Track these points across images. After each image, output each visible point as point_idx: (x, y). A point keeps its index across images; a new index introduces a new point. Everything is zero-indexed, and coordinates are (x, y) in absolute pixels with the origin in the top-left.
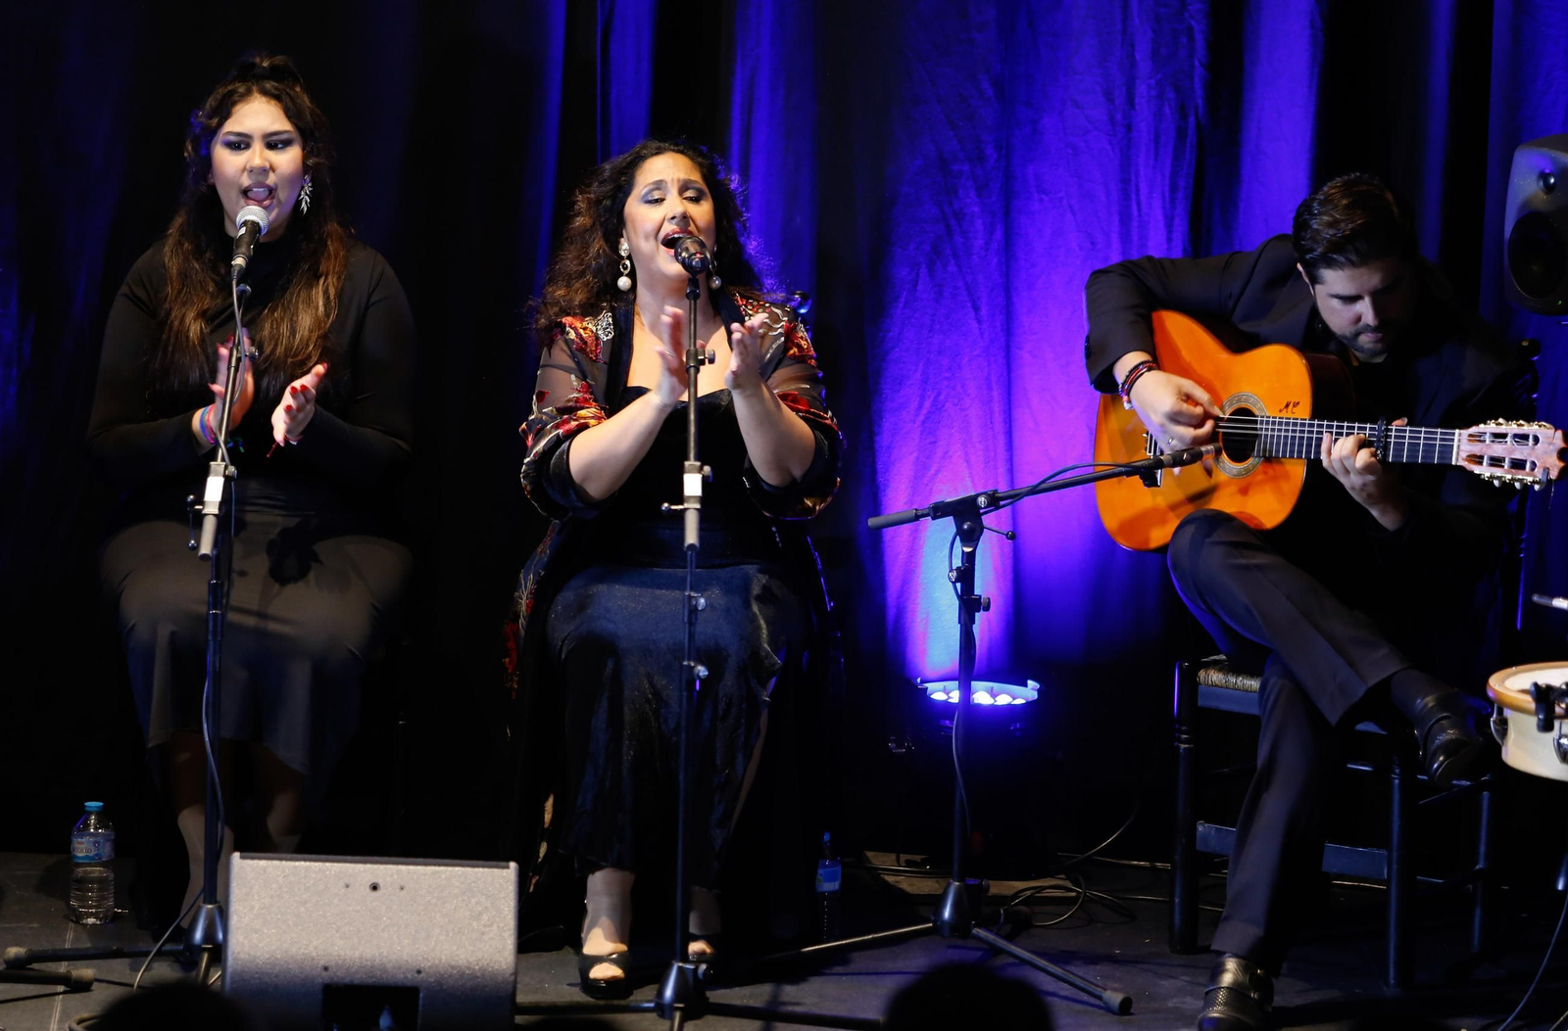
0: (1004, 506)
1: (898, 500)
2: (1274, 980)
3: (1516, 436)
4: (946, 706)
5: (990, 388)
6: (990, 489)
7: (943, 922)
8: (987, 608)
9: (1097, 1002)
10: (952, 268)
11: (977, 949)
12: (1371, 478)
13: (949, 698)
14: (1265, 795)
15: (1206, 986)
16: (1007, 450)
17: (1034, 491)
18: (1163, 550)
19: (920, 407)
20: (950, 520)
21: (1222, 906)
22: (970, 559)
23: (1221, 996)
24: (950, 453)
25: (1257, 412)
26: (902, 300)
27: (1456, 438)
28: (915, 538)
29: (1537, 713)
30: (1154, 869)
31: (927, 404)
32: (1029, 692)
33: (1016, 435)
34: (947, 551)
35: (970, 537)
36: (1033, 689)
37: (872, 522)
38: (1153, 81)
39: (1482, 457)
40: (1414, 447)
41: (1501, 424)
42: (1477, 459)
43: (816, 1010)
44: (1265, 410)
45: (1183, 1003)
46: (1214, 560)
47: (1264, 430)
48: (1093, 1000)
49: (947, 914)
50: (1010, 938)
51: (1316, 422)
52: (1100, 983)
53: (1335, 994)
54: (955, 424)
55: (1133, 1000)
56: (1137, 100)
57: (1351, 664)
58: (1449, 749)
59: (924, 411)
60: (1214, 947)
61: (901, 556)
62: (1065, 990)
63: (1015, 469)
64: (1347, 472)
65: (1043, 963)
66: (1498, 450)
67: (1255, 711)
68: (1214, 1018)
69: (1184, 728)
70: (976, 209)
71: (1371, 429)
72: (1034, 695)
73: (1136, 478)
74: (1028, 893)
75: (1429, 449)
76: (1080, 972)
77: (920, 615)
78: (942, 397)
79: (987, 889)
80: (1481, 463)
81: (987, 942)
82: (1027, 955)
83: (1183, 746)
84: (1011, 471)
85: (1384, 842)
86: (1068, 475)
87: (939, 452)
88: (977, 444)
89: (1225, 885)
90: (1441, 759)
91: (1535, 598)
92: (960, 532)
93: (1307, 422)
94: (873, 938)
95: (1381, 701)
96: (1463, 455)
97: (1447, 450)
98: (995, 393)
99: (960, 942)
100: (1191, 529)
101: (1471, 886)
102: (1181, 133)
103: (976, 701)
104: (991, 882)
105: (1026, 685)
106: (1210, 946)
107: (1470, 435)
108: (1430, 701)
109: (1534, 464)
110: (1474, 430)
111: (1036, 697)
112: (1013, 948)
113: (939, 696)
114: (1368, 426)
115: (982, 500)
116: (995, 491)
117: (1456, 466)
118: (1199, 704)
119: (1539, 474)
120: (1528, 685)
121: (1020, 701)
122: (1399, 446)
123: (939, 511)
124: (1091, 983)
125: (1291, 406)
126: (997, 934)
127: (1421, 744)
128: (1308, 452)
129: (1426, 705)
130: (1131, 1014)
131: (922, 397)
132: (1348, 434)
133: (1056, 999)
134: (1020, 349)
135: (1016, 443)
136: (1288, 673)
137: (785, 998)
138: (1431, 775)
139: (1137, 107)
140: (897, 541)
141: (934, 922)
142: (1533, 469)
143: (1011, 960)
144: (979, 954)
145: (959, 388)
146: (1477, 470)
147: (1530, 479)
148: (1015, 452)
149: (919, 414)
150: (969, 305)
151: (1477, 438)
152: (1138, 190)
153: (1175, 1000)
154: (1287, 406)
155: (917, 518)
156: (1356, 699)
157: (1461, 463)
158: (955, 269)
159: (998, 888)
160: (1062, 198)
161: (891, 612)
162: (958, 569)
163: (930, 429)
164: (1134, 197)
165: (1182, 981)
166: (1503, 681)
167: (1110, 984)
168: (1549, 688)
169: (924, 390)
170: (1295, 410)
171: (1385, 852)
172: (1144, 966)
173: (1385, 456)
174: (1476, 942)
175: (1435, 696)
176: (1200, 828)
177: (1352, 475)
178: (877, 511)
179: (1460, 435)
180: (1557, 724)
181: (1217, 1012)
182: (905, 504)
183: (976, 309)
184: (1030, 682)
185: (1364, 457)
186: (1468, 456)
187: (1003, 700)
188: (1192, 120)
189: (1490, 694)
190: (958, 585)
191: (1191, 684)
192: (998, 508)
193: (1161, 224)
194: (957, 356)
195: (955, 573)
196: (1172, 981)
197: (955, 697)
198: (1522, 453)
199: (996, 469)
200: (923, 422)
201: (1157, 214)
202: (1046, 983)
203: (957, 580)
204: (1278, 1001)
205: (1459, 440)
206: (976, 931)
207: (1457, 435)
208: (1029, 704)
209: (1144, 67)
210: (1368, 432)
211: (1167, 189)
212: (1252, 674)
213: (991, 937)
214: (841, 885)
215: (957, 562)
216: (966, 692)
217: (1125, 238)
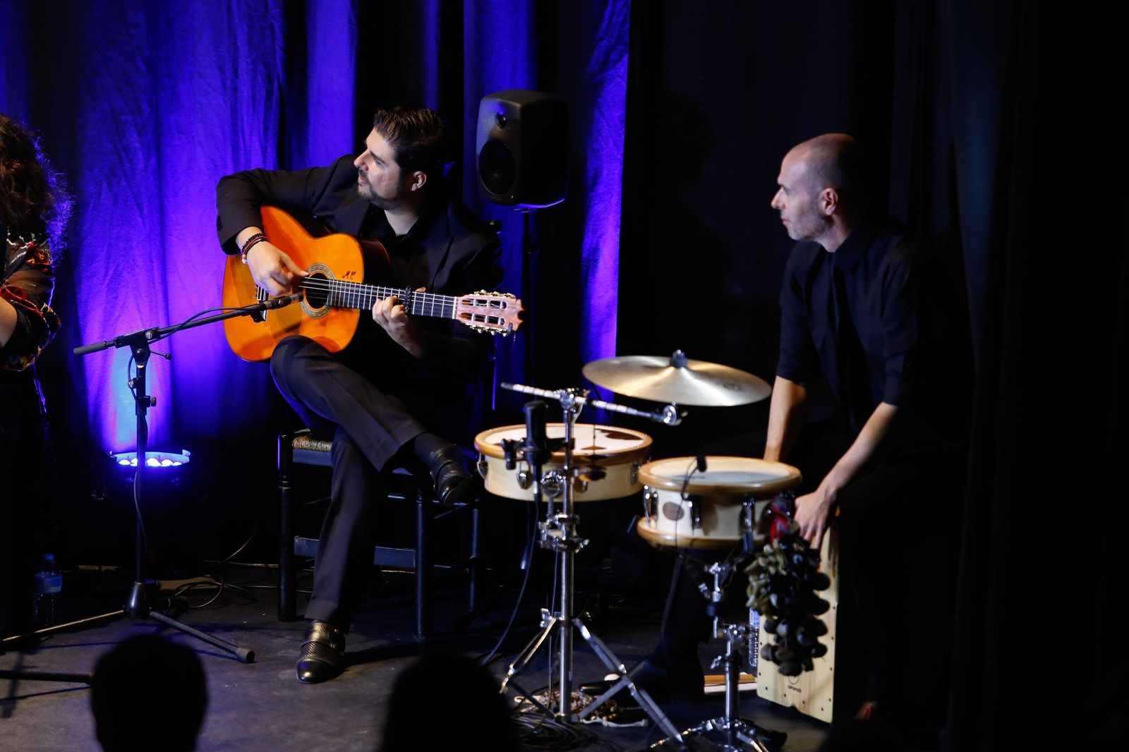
0: (163, 337)
1: (94, 336)
2: (345, 635)
3: (492, 302)
4: (128, 469)
5: (151, 261)
6: (154, 326)
7: (131, 609)
8: (154, 404)
9: (233, 656)
10: (124, 183)
11: (154, 625)
12: (401, 324)
13: (132, 463)
14: (337, 518)
15: (302, 641)
16: (164, 301)
17: (183, 327)
18: (268, 361)
19: (106, 275)
20: (128, 348)
21: (311, 590)
22: (142, 373)
23: (312, 647)
24: (127, 304)
25: (328, 277)
26: (91, 205)
27: (455, 302)
28: (105, 360)
29: (505, 458)
30: (267, 568)
31: (111, 272)
32: (183, 457)
33: (170, 291)
34: (127, 368)
35: (141, 358)
36: (186, 456)
37: (76, 350)
38: (249, 60)
39: (470, 315)
40: (428, 306)
41: (483, 294)
42: (468, 316)
43: (47, 671)
44: (334, 275)
45: (288, 653)
46: (300, 368)
47: (333, 289)
48: (229, 655)
49: (133, 604)
50: (175, 617)
51: (366, 286)
52: (234, 643)
53: (383, 642)
54: (130, 285)
55: (256, 653)
56: (240, 72)
57: (389, 432)
58: (453, 483)
59: (109, 277)
60: (306, 617)
61: (96, 373)
62: (212, 649)
63: (170, 313)
64: (386, 321)
65: (196, 632)
66: (481, 310)
67: (329, 464)
68: (308, 662)
69: (285, 477)
70: (138, 144)
71: (401, 293)
72: (187, 460)
73: (249, 317)
74: (186, 588)
75: (438, 308)
76: (221, 636)
77: (111, 410)
78: (120, 268)
79: (159, 586)
80: (470, 318)
81: (159, 620)
82: (187, 628)
83: (284, 488)
84: (167, 315)
85: (413, 545)
86: (205, 316)
87: (120, 304)
88: (145, 298)
89: (312, 576)
90: (447, 489)
91: (503, 385)
92: (135, 355)
93: (361, 285)
94: (85, 622)
95: (408, 454)
96: (459, 313)
97: (449, 309)
98: (155, 264)
99: (141, 621)
100: (285, 348)
101: (467, 569)
102: (269, 94)
103: (149, 465)
104: (162, 582)
105: (181, 453)
106: (304, 616)
107: (464, 301)
108: (439, 453)
109: (503, 320)
110: (466, 297)
111: (188, 460)
112: (177, 624)
113: (124, 463)
114: (399, 290)
115: (148, 334)
116: (157, 328)
117: (455, 320)
118: (294, 461)
119: (506, 327)
120: (499, 441)
121: (177, 464)
122: (419, 305)
123: (121, 342)
124: (228, 643)
125: (350, 274)
126: (167, 615)
127: (435, 480)
128: (361, 305)
129: (437, 455)
130: (255, 662)
131: (107, 269)
132: (387, 295)
133: (205, 655)
134: (171, 235)
135: (170, 297)
136: (350, 439)
137: (26, 664)
138: (441, 501)
139: (240, 77)
140: (94, 361)
141: (125, 609)
142: (502, 324)
143: (176, 631)
144: (155, 628)
145: (131, 261)
146: (468, 323)
147: (501, 330)
148: (169, 303)
149: (105, 280)
150: (135, 207)
151: (468, 302)
152: (243, 130)
153: (282, 652)
154: (348, 274)
155: (106, 347)
156: (394, 454)
157: (458, 318)
158: (125, 184)
159: (168, 585)
160: (194, 137)
161: (91, 410)
162: (134, 379)
163: (114, 287)
164: (240, 134)
165: (288, 638)
166: (484, 438)
167: (240, 643)
168: (513, 442)
169: (108, 263)
170: (353, 277)
171: (414, 551)
172: (263, 631)
173: (410, 311)
174: (472, 605)
175: (442, 449)
176: (297, 541)
177: (390, 323)
178: (80, 343)
179: (457, 300)
180: (518, 464)
181: (310, 658)
182: (99, 338)
183: (141, 210)
184: (184, 451)
185: (396, 310)
186: (462, 314)
187: (167, 463)
188: (276, 84)
189: (477, 447)
190: (135, 390)
191: (288, 447)
192: (159, 339)
193: (259, 152)
194: (129, 241)
195: (132, 383)
196: (280, 639)
197: (135, 463)
198: (495, 314)
199: (157, 313)
200: (108, 285)
201: (256, 146)
202: (197, 644)
203: (134, 387)
204: (348, 649)
205: (457, 304)
206: (152, 614)
207: (455, 300)
208: (184, 466)
209: (243, 49)
210: (399, 294)
211: (262, 129)
212: (327, 440)
213: (162, 617)
214: (62, 588)
215: (134, 375)
216: (142, 459)
217: (236, 161)
